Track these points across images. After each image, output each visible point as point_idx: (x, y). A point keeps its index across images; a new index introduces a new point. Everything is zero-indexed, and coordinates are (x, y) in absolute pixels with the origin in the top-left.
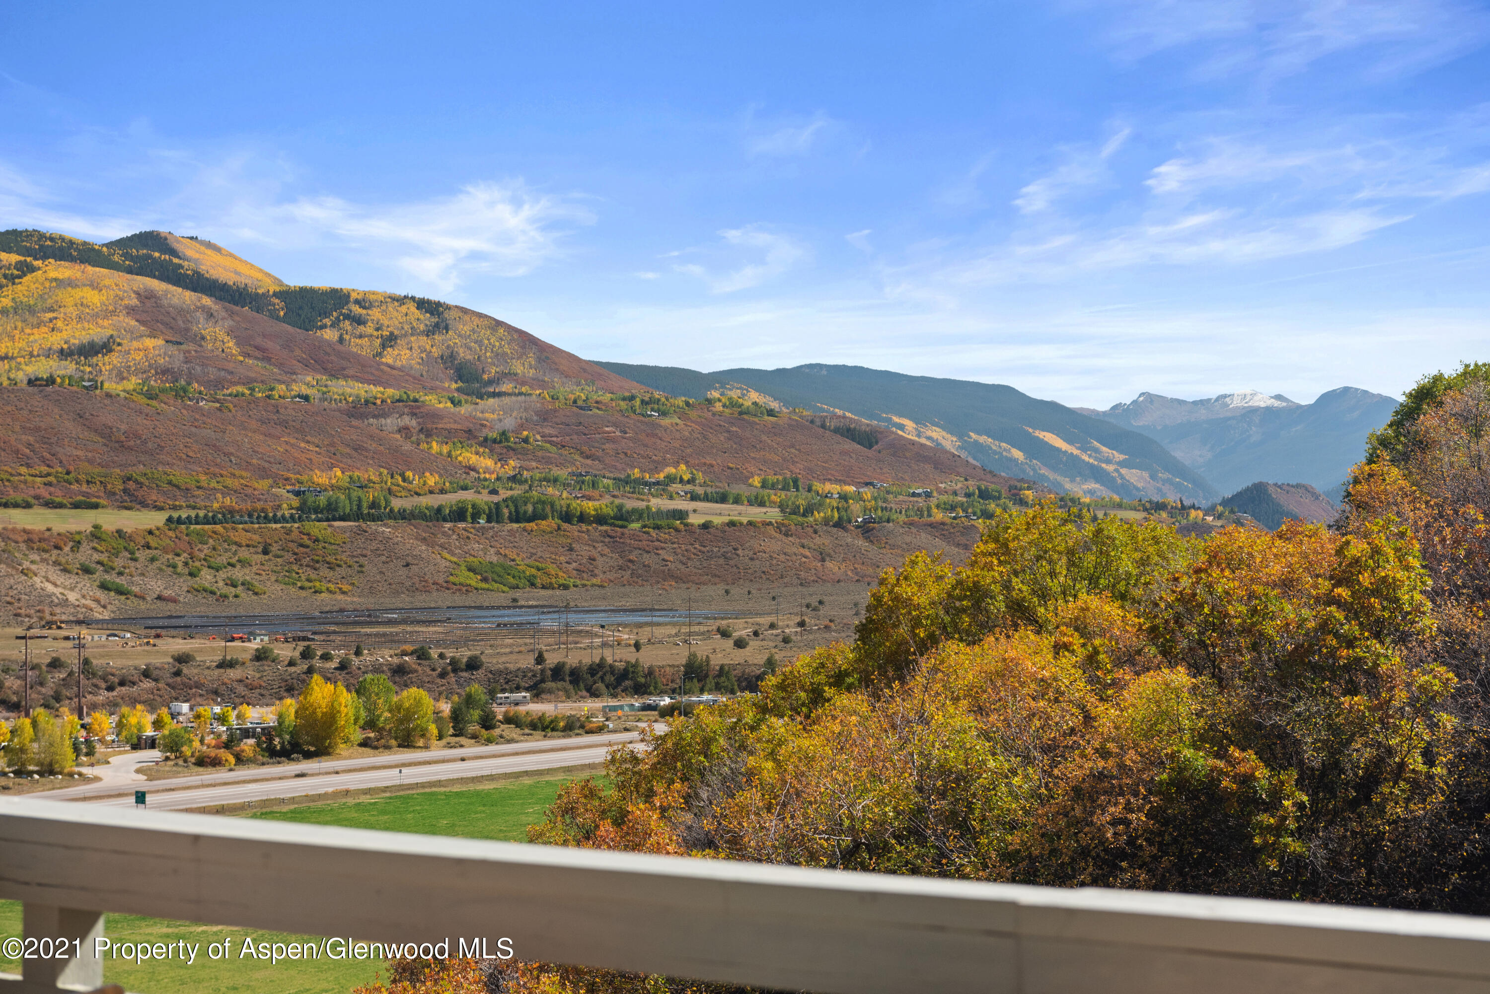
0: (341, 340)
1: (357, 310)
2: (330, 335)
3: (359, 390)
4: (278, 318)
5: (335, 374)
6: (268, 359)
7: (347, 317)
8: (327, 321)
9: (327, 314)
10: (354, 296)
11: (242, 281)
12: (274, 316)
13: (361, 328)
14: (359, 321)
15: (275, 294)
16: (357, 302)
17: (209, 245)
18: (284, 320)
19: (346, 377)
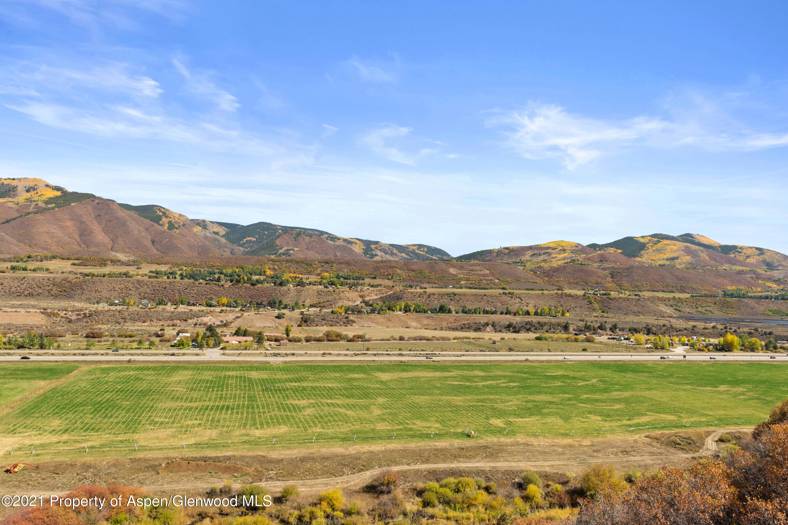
0: (735, 257)
1: (739, 250)
2: (732, 256)
3: (740, 268)
4: (719, 252)
5: (733, 265)
6: (716, 261)
7: (737, 251)
8: (732, 252)
9: (732, 251)
10: (739, 247)
11: (710, 244)
12: (718, 251)
13: (741, 254)
14: (740, 252)
15: (719, 247)
16: (740, 248)
17: (702, 236)
18: (721, 252)
19: (736, 265)
